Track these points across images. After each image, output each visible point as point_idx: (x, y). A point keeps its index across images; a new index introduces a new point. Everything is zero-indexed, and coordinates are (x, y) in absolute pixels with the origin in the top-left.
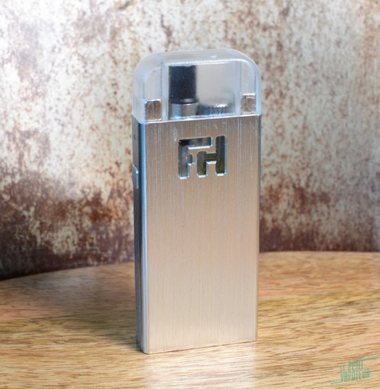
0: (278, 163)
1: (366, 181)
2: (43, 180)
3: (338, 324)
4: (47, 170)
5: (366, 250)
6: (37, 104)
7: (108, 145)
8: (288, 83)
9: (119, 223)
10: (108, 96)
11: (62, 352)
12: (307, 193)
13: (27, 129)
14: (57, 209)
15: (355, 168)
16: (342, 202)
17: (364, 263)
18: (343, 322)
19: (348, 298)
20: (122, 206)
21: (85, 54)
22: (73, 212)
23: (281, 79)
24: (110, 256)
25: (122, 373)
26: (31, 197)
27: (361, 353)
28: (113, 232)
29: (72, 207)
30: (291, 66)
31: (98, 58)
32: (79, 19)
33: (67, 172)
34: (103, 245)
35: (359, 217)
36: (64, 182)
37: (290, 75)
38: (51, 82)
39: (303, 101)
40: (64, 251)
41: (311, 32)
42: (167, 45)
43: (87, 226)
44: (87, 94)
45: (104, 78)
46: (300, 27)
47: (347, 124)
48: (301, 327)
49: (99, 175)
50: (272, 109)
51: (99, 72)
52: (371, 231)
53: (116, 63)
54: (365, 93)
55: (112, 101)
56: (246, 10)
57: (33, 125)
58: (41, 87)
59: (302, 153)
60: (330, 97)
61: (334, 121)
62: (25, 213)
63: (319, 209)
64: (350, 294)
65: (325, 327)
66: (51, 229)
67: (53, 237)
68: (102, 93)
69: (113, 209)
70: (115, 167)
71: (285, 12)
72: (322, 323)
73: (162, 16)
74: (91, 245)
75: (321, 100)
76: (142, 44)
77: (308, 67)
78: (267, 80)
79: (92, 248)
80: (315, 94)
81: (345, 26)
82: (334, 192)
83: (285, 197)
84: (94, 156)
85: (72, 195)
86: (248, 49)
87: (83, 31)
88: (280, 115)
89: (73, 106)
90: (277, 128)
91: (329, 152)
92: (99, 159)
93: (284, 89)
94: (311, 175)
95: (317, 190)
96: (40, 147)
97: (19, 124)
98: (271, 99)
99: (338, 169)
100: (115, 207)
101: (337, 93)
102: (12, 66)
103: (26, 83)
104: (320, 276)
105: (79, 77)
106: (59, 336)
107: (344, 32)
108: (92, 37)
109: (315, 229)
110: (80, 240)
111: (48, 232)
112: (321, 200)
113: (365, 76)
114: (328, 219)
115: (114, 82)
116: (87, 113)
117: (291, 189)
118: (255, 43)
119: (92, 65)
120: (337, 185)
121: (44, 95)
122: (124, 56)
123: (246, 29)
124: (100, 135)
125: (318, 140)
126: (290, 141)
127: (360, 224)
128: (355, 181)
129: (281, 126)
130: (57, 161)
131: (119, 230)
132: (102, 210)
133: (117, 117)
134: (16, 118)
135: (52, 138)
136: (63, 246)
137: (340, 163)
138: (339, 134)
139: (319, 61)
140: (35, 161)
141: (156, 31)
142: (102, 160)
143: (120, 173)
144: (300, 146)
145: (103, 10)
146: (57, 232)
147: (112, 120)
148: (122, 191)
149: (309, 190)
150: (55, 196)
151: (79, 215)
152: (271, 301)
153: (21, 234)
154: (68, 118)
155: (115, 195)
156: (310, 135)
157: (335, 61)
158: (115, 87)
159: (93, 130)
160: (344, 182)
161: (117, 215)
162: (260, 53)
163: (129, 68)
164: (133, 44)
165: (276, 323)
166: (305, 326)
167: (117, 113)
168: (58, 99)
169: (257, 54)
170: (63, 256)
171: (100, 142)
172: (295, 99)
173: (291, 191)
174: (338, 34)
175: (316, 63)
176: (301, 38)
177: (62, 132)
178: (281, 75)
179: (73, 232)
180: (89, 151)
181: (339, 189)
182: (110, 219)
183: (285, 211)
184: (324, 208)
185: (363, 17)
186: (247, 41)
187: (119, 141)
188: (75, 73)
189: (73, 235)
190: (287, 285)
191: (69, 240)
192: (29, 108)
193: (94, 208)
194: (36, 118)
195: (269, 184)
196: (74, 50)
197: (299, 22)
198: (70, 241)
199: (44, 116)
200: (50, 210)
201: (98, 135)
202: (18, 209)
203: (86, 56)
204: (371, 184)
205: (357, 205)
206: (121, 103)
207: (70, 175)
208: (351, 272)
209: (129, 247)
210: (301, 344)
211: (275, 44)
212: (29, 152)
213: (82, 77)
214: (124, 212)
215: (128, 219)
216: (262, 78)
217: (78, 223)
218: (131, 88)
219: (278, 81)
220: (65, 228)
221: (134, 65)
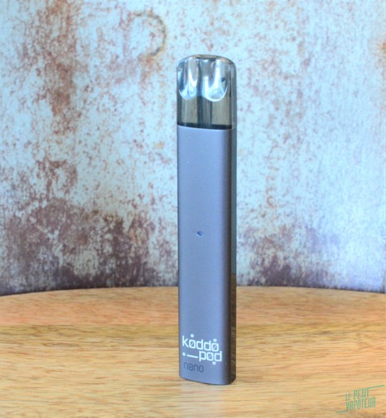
0: (292, 204)
1: (376, 225)
2: (69, 206)
3: (305, 348)
4: (73, 198)
6: (67, 137)
7: (132, 179)
8: (306, 129)
9: (139, 251)
10: (135, 133)
12: (319, 234)
13: (56, 160)
14: (79, 234)
15: (365, 213)
16: (351, 244)
17: (359, 301)
19: (326, 328)
20: (143, 235)
21: (116, 94)
22: (95, 238)
23: (299, 125)
24: (128, 281)
26: (56, 222)
27: (313, 372)
28: (132, 259)
29: (94, 233)
30: (310, 113)
31: (128, 99)
32: (112, 62)
33: (92, 201)
34: (122, 271)
35: (367, 259)
36: (89, 210)
37: (308, 121)
38: (82, 118)
39: (319, 147)
40: (84, 273)
41: (331, 82)
43: (108, 252)
44: (116, 131)
45: (133, 117)
46: (320, 77)
47: (360, 171)
48: (269, 348)
49: (122, 206)
50: (290, 153)
51: (128, 111)
53: (144, 103)
54: (379, 141)
55: (139, 139)
56: (270, 59)
57: (62, 157)
58: (72, 122)
59: (315, 195)
60: (345, 144)
61: (348, 167)
62: (50, 236)
63: (329, 250)
64: (330, 325)
65: (291, 350)
66: (74, 251)
67: (74, 260)
68: (130, 131)
69: (134, 238)
70: (137, 199)
71: (307, 62)
72: (290, 347)
74: (111, 269)
75: (337, 146)
76: (169, 87)
77: (325, 115)
78: (286, 126)
79: (111, 272)
80: (330, 140)
81: (364, 77)
82: (344, 234)
83: (297, 236)
84: (118, 188)
86: (269, 95)
87: (115, 73)
88: (297, 159)
89: (101, 141)
90: (293, 171)
91: (341, 196)
92: (123, 191)
93: (302, 135)
94: (323, 217)
95: (329, 231)
96: (68, 177)
97: (49, 154)
98: (289, 143)
99: (349, 212)
100: (136, 236)
101: (352, 140)
102: (46, 102)
103: (58, 118)
104: (310, 309)
108: (123, 79)
109: (325, 269)
110: (100, 264)
111: (70, 255)
112: (332, 241)
113: (380, 125)
114: (337, 259)
115: (141, 121)
116: (115, 148)
117: (304, 229)
118: (276, 90)
119: (121, 105)
120: (347, 228)
121: (74, 129)
122: (152, 98)
123: (269, 77)
124: (126, 169)
125: (332, 184)
126: (305, 184)
127: (368, 266)
128: (366, 225)
129: (297, 169)
130: (83, 191)
131: (138, 257)
132: (123, 238)
133: (142, 153)
134: (47, 149)
135: (79, 169)
136: (84, 268)
137: (352, 206)
138: (352, 179)
139: (337, 110)
140: (62, 189)
142: (126, 192)
143: (142, 205)
144: (314, 189)
145: (135, 54)
146: (79, 255)
147: (137, 156)
148: (143, 222)
149: (321, 231)
151: (100, 241)
153: (45, 254)
154: (96, 151)
155: (136, 225)
156: (324, 179)
157: (352, 109)
158: (142, 125)
159: (119, 164)
160: (354, 225)
161: (137, 244)
162: (280, 99)
163: (156, 108)
164: (161, 87)
166: (273, 348)
167: (143, 150)
168: (88, 134)
169: (278, 100)
170: (83, 278)
172: (311, 144)
173: (303, 231)
174: (356, 84)
175: (334, 111)
176: (321, 87)
177: (90, 164)
178: (300, 121)
179: (93, 256)
181: (349, 232)
182: (130, 247)
183: (297, 250)
184: (335, 249)
185: (381, 70)
186: (269, 88)
187: (143, 175)
188: (105, 111)
189: (94, 259)
191: (89, 263)
192: (60, 140)
193: (116, 236)
194: (66, 150)
195: (283, 224)
196: (106, 90)
197: (319, 72)
198: (91, 264)
199: (73, 149)
200: (73, 234)
201: (123, 169)
202: (43, 231)
203: (116, 96)
205: (367, 248)
206: (148, 141)
207: (94, 203)
208: (343, 307)
209: (146, 274)
210: (261, 361)
211: (296, 92)
212: (57, 180)
213: (111, 115)
214: (143, 242)
215: (147, 248)
216: (282, 123)
217: (100, 248)
218: (157, 127)
219: (297, 127)
220: (86, 253)
221: (162, 107)
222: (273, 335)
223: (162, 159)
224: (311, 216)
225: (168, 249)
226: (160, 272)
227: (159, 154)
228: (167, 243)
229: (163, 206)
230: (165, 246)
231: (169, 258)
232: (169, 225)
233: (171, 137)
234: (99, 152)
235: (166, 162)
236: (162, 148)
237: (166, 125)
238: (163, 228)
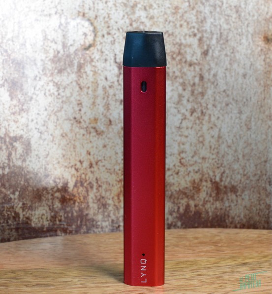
0: (200, 163)
1: (265, 177)
2: (26, 172)
3: (233, 278)
4: (29, 165)
5: (264, 228)
6: (22, 117)
7: (74, 148)
8: (207, 105)
9: (81, 205)
10: (75, 112)
12: (221, 186)
13: (15, 135)
14: (35, 194)
15: (256, 168)
16: (246, 193)
17: (260, 237)
18: (237, 276)
19: (243, 260)
20: (84, 193)
21: (58, 81)
22: (47, 196)
23: (202, 101)
24: (74, 229)
26: (17, 185)
28: (76, 212)
29: (46, 192)
30: (210, 92)
31: (68, 85)
32: (55, 57)
33: (44, 167)
34: (69, 221)
35: (260, 204)
36: (41, 174)
37: (209, 99)
38: (33, 101)
39: (218, 118)
40: (39, 225)
41: (225, 68)
42: (118, 76)
43: (57, 207)
44: (60, 111)
45: (72, 99)
46: (217, 64)
47: (250, 135)
48: (206, 279)
49: (67, 170)
50: (196, 124)
51: (68, 95)
52: (268, 214)
53: (81, 88)
54: (264, 112)
55: (78, 116)
56: (177, 51)
57: (19, 132)
58: (26, 105)
59: (217, 156)
60: (238, 115)
61: (241, 133)
62: (12, 196)
63: (230, 198)
64: (246, 258)
65: (223, 280)
66: (31, 208)
67: (32, 215)
68: (70, 110)
69: (77, 195)
70: (78, 164)
71: (206, 52)
72: (222, 277)
73: (115, 55)
74: (60, 221)
75: (232, 117)
76: (100, 75)
77: (222, 93)
78: (191, 102)
79: (61, 223)
80: (227, 113)
81: (250, 63)
82: (241, 185)
83: (204, 188)
84: (64, 156)
85: (46, 183)
86: (178, 79)
87: (58, 65)
88: (201, 128)
89: (49, 119)
90: (199, 137)
91: (237, 156)
92: (67, 158)
93: (205, 109)
94: (224, 172)
95: (228, 183)
96: (24, 148)
97: (9, 131)
98: (195, 116)
99: (244, 167)
100: (79, 194)
101: (243, 112)
102: (5, 89)
103: (15, 102)
104: (226, 245)
105: (54, 98)
106: (29, 282)
107: (249, 68)
108: (64, 70)
109: (226, 213)
110: (52, 217)
111: (28, 211)
112: (231, 191)
113: (264, 100)
114: (236, 205)
115: (79, 102)
116: (59, 124)
117: (209, 182)
118: (183, 75)
119: (63, 90)
120: (243, 180)
121: (27, 111)
122: (87, 84)
123: (177, 65)
124: (68, 141)
125: (229, 147)
126: (208, 147)
127: (260, 209)
128: (257, 177)
129: (202, 136)
130: (36, 159)
131: (81, 210)
132: (68, 195)
133: (81, 128)
134: (7, 127)
135: (33, 142)
136: (39, 221)
137: (246, 163)
138: (245, 142)
139: (230, 89)
140: (20, 158)
141: (111, 65)
142: (70, 159)
143: (82, 168)
144: (216, 151)
145: (72, 50)
146: (35, 210)
147: (77, 130)
148: (84, 182)
149: (223, 183)
150: (34, 184)
151: (51, 199)
152: (187, 262)
153: (8, 211)
154: (45, 127)
155: (79, 185)
156: (223, 143)
157: (242, 88)
158: (80, 105)
159: (63, 137)
160: (248, 178)
161: (80, 199)
162: (187, 82)
163: (90, 92)
164: (94, 75)
165: (188, 276)
166: (209, 279)
167: (81, 125)
168: (38, 114)
169: (184, 83)
170: (39, 228)
171: (68, 146)
172: (212, 116)
173: (209, 184)
174: (244, 69)
175: (228, 90)
176: (217, 72)
177: (40, 138)
178: (203, 99)
179: (46, 211)
180: (60, 152)
181: (245, 183)
182: (74, 202)
183: (204, 199)
184: (234, 197)
185: (263, 57)
186: (178, 74)
187: (82, 145)
188: (50, 95)
189: (47, 213)
190: (200, 251)
191: (43, 217)
192: (16, 120)
193: (63, 194)
194: (21, 127)
195: (193, 179)
196: (50, 78)
197: (216, 60)
198: (44, 217)
199: (27, 126)
200: (30, 194)
201: (67, 141)
202: (7, 193)
203: (59, 83)
204: (268, 180)
205: (258, 195)
206: (84, 118)
207: (45, 169)
208: (249, 243)
209: (88, 223)
210: (204, 290)
211: (198, 76)
212: (16, 152)
213: (56, 98)
214: (85, 198)
215: (88, 203)
216: (188, 101)
217: (51, 204)
218: (92, 107)
219: (200, 103)
220: (41, 208)
221: (95, 90)
222: (205, 268)
223: (97, 131)
224: (214, 172)
225: (104, 203)
226: (99, 221)
227: (94, 128)
228: (103, 197)
229: (99, 169)
230: (102, 200)
231: (105, 210)
232: (104, 184)
233: (103, 114)
234: (47, 128)
235: (100, 134)
236: (96, 123)
237: (99, 105)
238: (100, 186)
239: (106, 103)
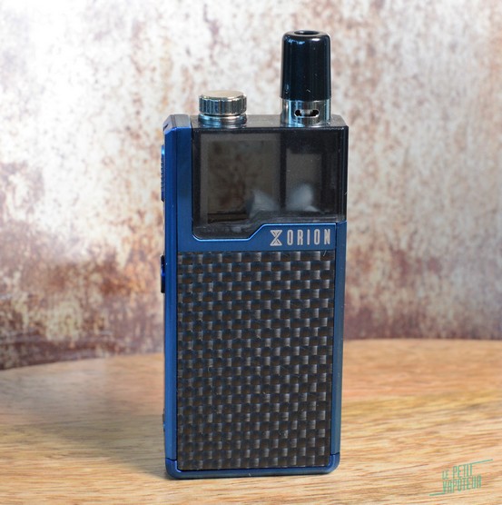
0: (369, 215)
2: (34, 233)
3: (458, 434)
4: (39, 219)
6: (26, 125)
7: (127, 187)
8: (382, 103)
9: (142, 298)
10: (128, 116)
11: (59, 470)
12: (410, 258)
13: (11, 161)
14: (52, 275)
15: (477, 224)
16: (459, 271)
17: (492, 355)
19: (471, 400)
20: (147, 273)
21: (95, 57)
22: (75, 280)
23: (374, 97)
24: (128, 345)
25: (147, 498)
26: (16, 258)
27: (493, 471)
28: (132, 310)
29: (74, 273)
30: (387, 79)
31: (115, 64)
32: (89, 8)
33: (68, 224)
34: (119, 329)
35: (484, 293)
36: (64, 237)
37: (385, 91)
38: (47, 94)
39: (404, 129)
40: (61, 337)
41: (415, 32)
42: (212, 47)
43: (96, 302)
44: (99, 114)
45: (123, 91)
46: (400, 25)
47: (465, 161)
48: (406, 437)
49: (113, 229)
50: (361, 139)
51: (115, 83)
53: (139, 70)
54: (491, 117)
55: (134, 125)
57: (19, 156)
58: (32, 102)
59: (402, 201)
60: (441, 123)
61: (448, 156)
62: (7, 281)
63: (427, 281)
64: (474, 395)
65: (441, 438)
66: (44, 304)
67: (46, 317)
68: (119, 112)
69: (134, 278)
70: (136, 218)
71: (378, 3)
72: (436, 433)
73: (206, 6)
74: (101, 328)
75: (429, 128)
76: (176, 44)
77: (410, 80)
78: (352, 98)
79: (102, 333)
80: (420, 118)
81: (463, 24)
82: (447, 257)
83: (379, 263)
84: (107, 202)
85: (74, 256)
87: (93, 25)
88: (372, 147)
89: (78, 130)
90: (367, 165)
91: (441, 200)
92: (113, 207)
93: (378, 111)
94: (415, 232)
95: (424, 253)
96: (30, 187)
98: (359, 125)
99: (453, 224)
100: (137, 275)
101: (451, 117)
103: (11, 96)
104: (429, 371)
105: (87, 89)
106: (55, 449)
107: (461, 33)
108: (106, 33)
109: (421, 310)
110: (86, 321)
111: (39, 309)
112: (430, 268)
113: (490, 93)
114: (439, 295)
115: (136, 97)
116: (98, 140)
117: (387, 252)
118: (336, 46)
119: (105, 73)
120: (451, 247)
121: (36, 113)
122: (151, 61)
124: (116, 173)
125: (425, 183)
126: (385, 184)
127: (484, 303)
128: (478, 241)
129: (373, 163)
130: (54, 208)
131: (141, 308)
132: (117, 278)
133: (140, 147)
135: (46, 175)
136: (61, 329)
137: (457, 215)
138: (455, 174)
139: (427, 72)
140: (22, 207)
141: (196, 26)
142: (119, 208)
143: (143, 226)
144: (399, 191)
146: (53, 308)
147: (132, 151)
148: (146, 252)
149: (413, 254)
150: (51, 256)
151: (84, 286)
152: (361, 404)
154: (70, 146)
155: (137, 257)
156: (413, 176)
157: (448, 71)
158: (138, 104)
159: (105, 164)
160: (461, 243)
161: (139, 286)
162: (343, 60)
163: (157, 77)
164: (164, 44)
165: (368, 432)
166: (411, 437)
167: (141, 141)
168: (57, 120)
169: (338, 61)
170: (60, 344)
171: (116, 183)
172: (392, 125)
173: (387, 256)
174: (453, 34)
175: (423, 75)
176: (401, 40)
177: (62, 166)
178: (373, 91)
179: (74, 309)
180: (100, 194)
181: (455, 253)
182: (129, 293)
183: (379, 283)
184: (434, 279)
185: (487, 12)
187: (143, 180)
188: (81, 83)
189: (75, 312)
190: (383, 382)
191: (69, 321)
192: (14, 131)
193: (107, 275)
194: (24, 146)
195: (357, 246)
196: (80, 51)
198: (71, 322)
199: (36, 143)
200: (42, 276)
201: (112, 172)
203: (97, 60)
205: (481, 276)
206: (146, 128)
207: (72, 226)
208: (474, 366)
209: (155, 333)
211: (365, 47)
212: (14, 192)
213: (91, 89)
214: (148, 283)
216: (346, 95)
217: (83, 296)
218: (160, 106)
219: (369, 100)
220: (63, 304)
221: (166, 75)
222: (400, 416)
224: (396, 232)
237: (174, 102)
239: (188, 98)
